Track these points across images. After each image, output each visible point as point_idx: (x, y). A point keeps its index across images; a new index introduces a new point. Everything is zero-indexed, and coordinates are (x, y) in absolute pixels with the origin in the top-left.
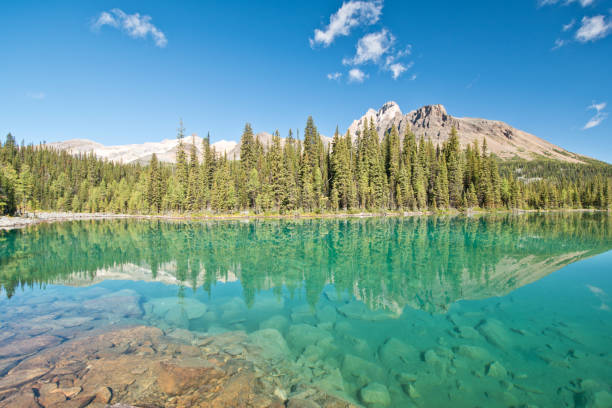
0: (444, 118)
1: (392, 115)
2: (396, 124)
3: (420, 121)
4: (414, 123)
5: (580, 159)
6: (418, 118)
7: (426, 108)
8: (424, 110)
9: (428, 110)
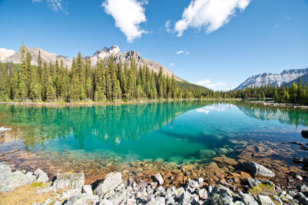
0: (139, 58)
1: (116, 52)
2: (118, 57)
3: (129, 57)
4: (126, 58)
5: (182, 80)
6: (128, 55)
7: (132, 52)
8: (130, 53)
9: (133, 53)
